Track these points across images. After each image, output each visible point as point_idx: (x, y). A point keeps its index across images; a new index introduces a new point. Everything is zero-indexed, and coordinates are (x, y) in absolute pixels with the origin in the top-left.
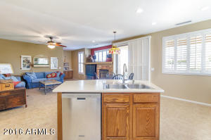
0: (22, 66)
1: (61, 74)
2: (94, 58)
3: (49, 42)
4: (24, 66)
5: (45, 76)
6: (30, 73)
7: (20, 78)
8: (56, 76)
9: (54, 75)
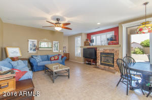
0: (29, 49)
1: (62, 57)
2: (92, 41)
3: (56, 24)
4: (31, 49)
5: (49, 59)
6: (36, 56)
7: (27, 62)
8: (58, 59)
9: (56, 58)
